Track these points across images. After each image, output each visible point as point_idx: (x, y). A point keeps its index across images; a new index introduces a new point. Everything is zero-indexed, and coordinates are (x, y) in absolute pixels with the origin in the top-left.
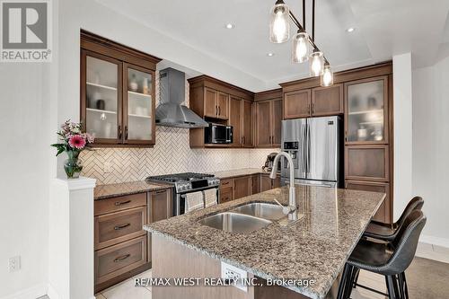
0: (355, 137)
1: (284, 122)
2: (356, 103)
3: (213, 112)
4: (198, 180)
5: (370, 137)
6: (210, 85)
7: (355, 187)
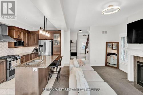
0: (55, 44)
1: (39, 40)
2: (55, 37)
3: (17, 37)
4: (14, 57)
5: (58, 45)
6: (16, 29)
7: (55, 55)
